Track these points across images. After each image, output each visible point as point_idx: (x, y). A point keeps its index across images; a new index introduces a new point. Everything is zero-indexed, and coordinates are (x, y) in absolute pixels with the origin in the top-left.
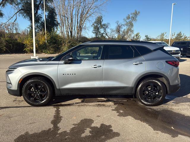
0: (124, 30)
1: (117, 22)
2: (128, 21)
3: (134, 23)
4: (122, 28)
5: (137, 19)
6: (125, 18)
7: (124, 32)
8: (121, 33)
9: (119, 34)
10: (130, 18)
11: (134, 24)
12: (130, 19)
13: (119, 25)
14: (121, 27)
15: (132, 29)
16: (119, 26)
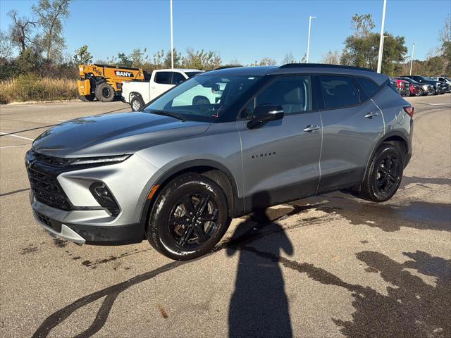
0: (37, 36)
1: (13, 14)
2: (45, 13)
3: (61, 18)
4: (30, 31)
5: (68, 9)
6: (37, 5)
7: (35, 42)
8: (28, 44)
9: (24, 48)
10: (49, 6)
11: (62, 23)
12: (50, 10)
13: (19, 22)
14: (26, 28)
15: (60, 36)
16: (19, 25)
